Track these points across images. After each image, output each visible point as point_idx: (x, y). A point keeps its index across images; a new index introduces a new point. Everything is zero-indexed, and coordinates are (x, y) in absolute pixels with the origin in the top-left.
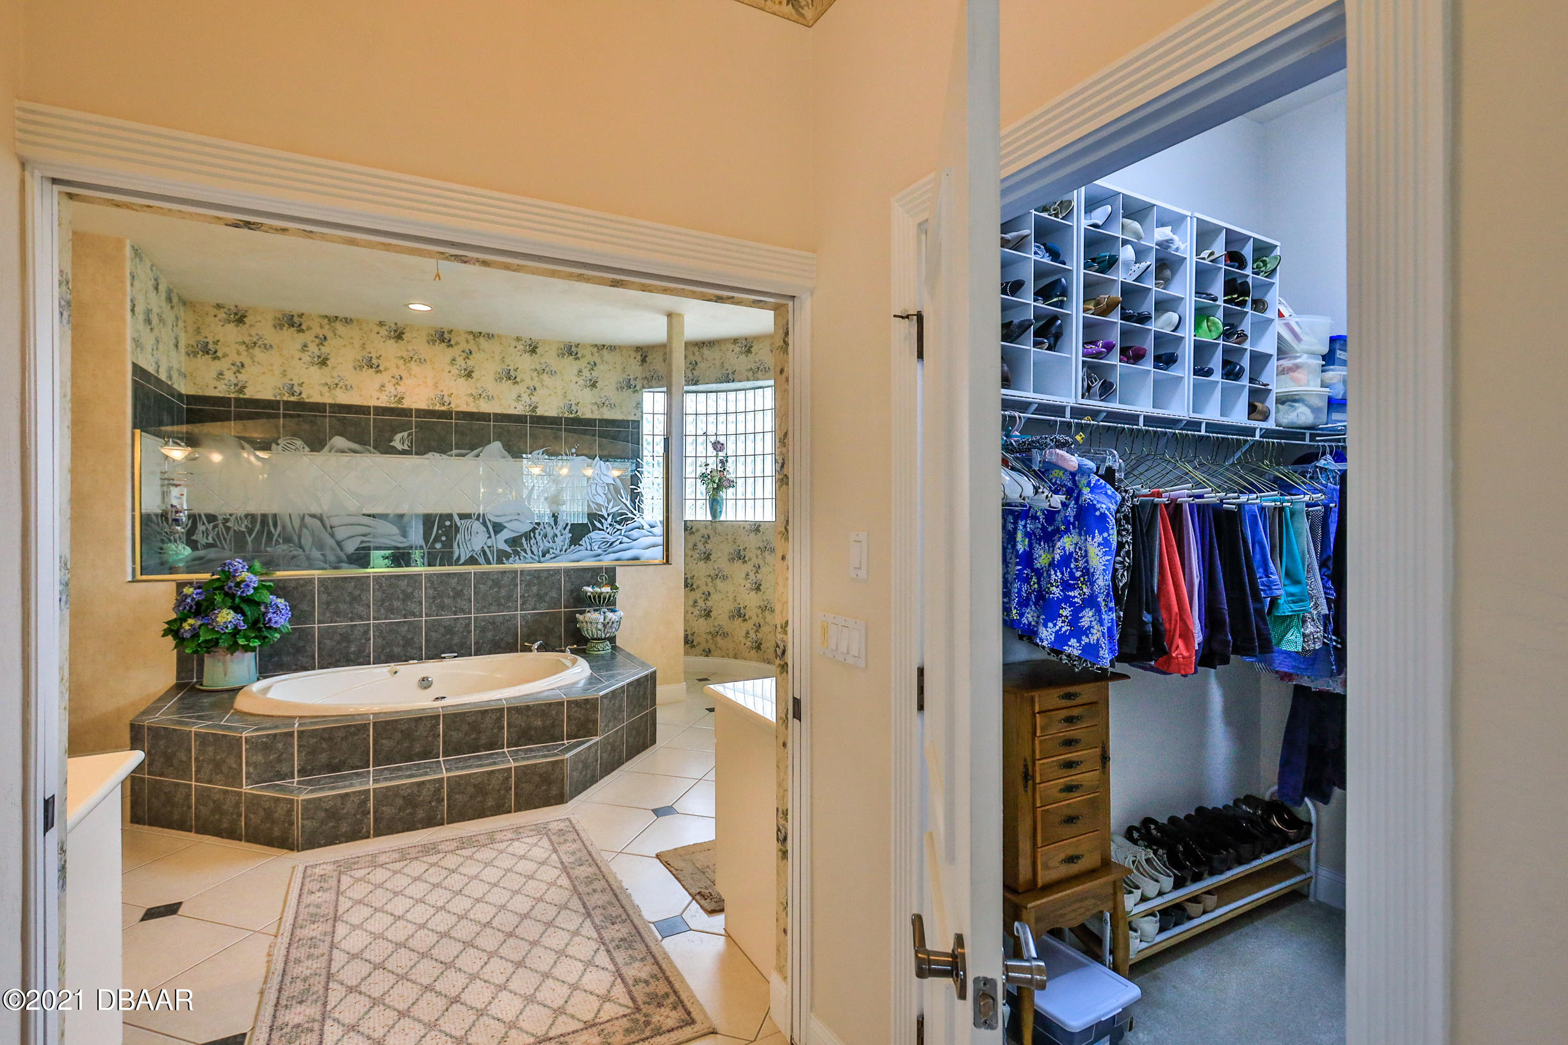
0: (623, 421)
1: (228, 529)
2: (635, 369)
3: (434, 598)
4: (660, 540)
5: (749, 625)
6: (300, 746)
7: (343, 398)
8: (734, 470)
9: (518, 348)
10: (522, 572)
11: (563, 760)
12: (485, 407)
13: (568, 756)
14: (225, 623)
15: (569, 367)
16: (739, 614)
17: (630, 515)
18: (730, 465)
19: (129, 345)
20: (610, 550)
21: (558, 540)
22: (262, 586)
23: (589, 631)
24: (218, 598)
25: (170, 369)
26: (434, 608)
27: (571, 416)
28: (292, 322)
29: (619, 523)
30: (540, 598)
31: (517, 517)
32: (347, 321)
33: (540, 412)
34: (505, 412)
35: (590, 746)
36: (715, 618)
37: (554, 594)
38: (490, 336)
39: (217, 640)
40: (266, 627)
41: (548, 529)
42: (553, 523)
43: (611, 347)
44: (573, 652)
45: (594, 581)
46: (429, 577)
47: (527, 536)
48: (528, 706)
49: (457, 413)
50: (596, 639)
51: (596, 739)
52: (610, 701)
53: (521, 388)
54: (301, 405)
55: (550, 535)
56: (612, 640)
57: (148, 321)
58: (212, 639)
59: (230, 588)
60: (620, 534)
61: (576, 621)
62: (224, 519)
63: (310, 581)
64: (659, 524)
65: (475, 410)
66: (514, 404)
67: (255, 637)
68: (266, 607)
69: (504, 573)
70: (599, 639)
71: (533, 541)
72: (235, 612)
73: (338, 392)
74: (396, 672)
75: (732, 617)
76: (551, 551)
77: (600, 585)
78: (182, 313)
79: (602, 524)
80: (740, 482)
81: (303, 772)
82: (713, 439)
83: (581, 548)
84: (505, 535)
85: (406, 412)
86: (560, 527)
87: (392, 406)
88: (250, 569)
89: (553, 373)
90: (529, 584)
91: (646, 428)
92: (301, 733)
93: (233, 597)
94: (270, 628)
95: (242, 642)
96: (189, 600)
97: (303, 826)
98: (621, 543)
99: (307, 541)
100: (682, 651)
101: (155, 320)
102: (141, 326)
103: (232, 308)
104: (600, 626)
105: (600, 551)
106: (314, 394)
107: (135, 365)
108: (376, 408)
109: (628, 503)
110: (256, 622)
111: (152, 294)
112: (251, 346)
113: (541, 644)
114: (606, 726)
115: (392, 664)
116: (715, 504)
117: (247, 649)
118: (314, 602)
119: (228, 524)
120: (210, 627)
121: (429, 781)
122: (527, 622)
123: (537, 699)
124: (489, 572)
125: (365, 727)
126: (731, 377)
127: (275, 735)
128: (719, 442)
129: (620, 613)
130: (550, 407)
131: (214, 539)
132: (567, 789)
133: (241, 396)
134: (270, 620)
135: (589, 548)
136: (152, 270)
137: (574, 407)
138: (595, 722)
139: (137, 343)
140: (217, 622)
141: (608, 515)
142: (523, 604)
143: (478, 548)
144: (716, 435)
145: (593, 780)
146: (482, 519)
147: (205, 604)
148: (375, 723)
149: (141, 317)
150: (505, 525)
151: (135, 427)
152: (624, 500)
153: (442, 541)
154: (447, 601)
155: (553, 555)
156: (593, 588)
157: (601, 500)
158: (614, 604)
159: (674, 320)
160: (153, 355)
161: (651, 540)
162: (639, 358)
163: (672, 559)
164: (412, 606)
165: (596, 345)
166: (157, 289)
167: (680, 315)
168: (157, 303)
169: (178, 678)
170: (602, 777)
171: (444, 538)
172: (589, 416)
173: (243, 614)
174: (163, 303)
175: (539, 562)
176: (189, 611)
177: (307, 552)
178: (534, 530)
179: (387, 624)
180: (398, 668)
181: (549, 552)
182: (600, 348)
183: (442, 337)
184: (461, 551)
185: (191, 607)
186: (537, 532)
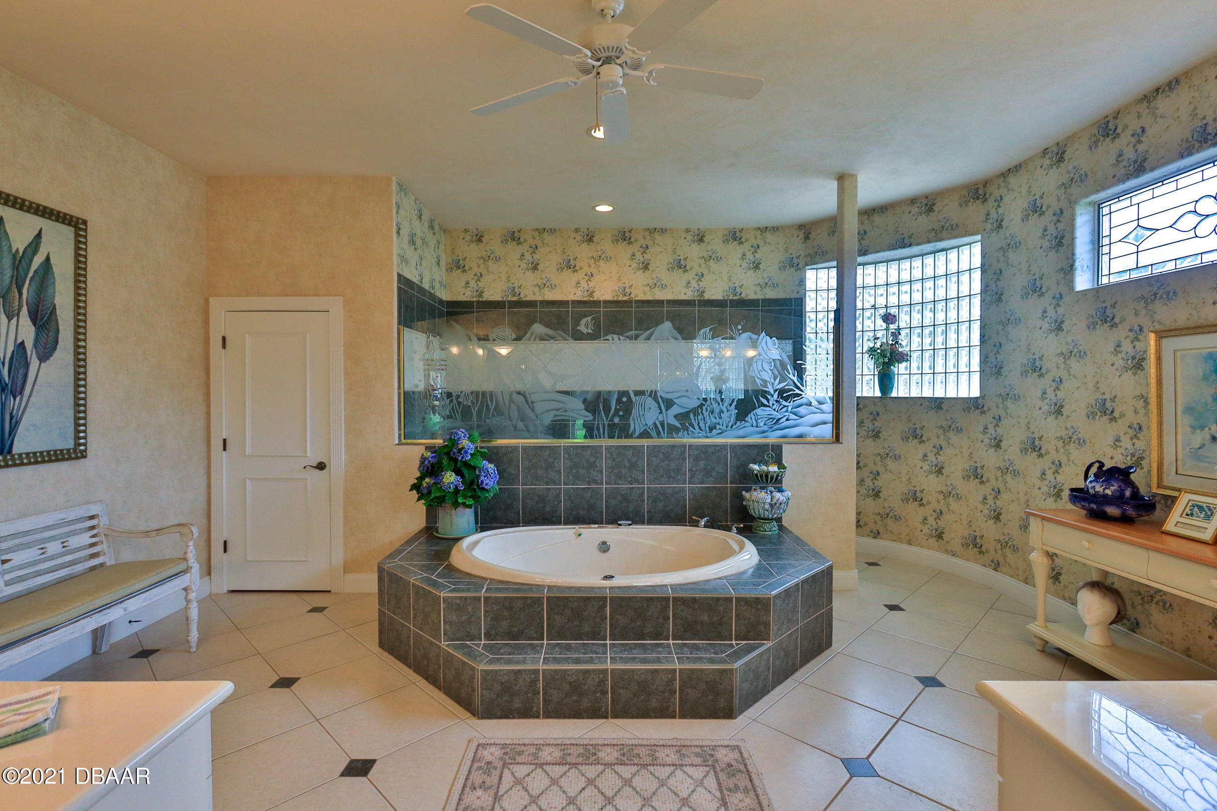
0: (785, 299)
1: (459, 403)
2: (798, 247)
3: (613, 468)
4: (829, 417)
5: (927, 511)
6: (486, 611)
7: (550, 296)
8: (909, 343)
9: (688, 239)
10: (690, 446)
11: (731, 670)
12: (660, 295)
13: (737, 665)
14: (448, 483)
15: (734, 252)
16: (915, 497)
17: (797, 391)
18: (903, 339)
19: (395, 259)
20: (776, 427)
21: (725, 416)
22: (478, 453)
23: (756, 510)
24: (445, 462)
25: (432, 281)
26: (613, 477)
27: (735, 298)
28: (513, 237)
29: (786, 399)
30: (708, 472)
31: (685, 394)
32: (552, 231)
33: (707, 296)
34: (676, 298)
35: (762, 653)
36: (885, 500)
37: (719, 469)
38: (663, 231)
39: (444, 496)
40: (479, 488)
41: (715, 405)
42: (719, 400)
43: (773, 228)
44: (740, 531)
45: (759, 459)
46: (609, 448)
47: (696, 411)
48: (694, 598)
49: (637, 302)
50: (762, 519)
51: (768, 644)
52: (784, 601)
53: (690, 276)
54: (521, 304)
55: (717, 411)
56: (779, 520)
57: (412, 242)
58: (440, 496)
59: (454, 453)
60: (787, 411)
61: (742, 498)
62: (457, 395)
63: (515, 448)
64: (829, 401)
65: (651, 298)
66: (684, 290)
67: (470, 497)
68: (480, 471)
69: (673, 447)
70: (766, 519)
71: (700, 417)
72: (457, 474)
73: (546, 291)
74: (580, 535)
75: (905, 500)
76: (718, 427)
77: (767, 464)
78: (443, 239)
79: (768, 400)
80: (915, 355)
81: (488, 636)
82: (882, 311)
83: (747, 424)
84: (675, 410)
85: (596, 303)
86: (726, 403)
87: (585, 299)
88: (471, 439)
89: (719, 259)
90: (697, 459)
91: (810, 305)
92: (487, 599)
93: (455, 461)
94: (484, 489)
95: (460, 500)
96: (426, 462)
97: (482, 696)
98: (787, 420)
99: (514, 414)
100: (854, 533)
101: (419, 242)
102: (406, 245)
103: (475, 231)
104: (767, 507)
105: (765, 428)
106: (530, 294)
107: (399, 275)
108: (573, 302)
109: (795, 379)
110: (472, 483)
111: (416, 222)
112: (486, 259)
113: (708, 521)
114: (779, 629)
115: (577, 527)
116: (885, 380)
117: (465, 505)
118: (519, 466)
119: (459, 400)
120: (439, 486)
121: (594, 670)
122: (694, 496)
123: (703, 590)
124: (660, 446)
125: (539, 600)
126: (906, 241)
127: (466, 598)
128: (890, 314)
129: (788, 493)
130: (716, 291)
131: (450, 412)
132: (736, 702)
133: (480, 299)
134: (482, 482)
135: (754, 424)
136: (416, 203)
137: (738, 290)
138: (767, 625)
139: (403, 259)
140: (443, 483)
141: (775, 391)
142: (691, 477)
143: (650, 423)
144: (886, 307)
145: (765, 691)
146: (653, 395)
147: (436, 466)
148: (548, 598)
149: (406, 239)
150: (675, 401)
151: (399, 323)
152: (791, 376)
153: (620, 416)
154: (624, 471)
155: (720, 431)
156: (759, 466)
157: (767, 376)
158: (781, 482)
159: (847, 183)
160: (417, 269)
161: (819, 417)
162: (802, 236)
163: (844, 437)
164: (594, 474)
165: (759, 228)
166: (420, 218)
167: (853, 175)
168: (420, 229)
169: (427, 523)
170: (774, 687)
171: (621, 413)
172: (752, 296)
173: (463, 476)
174: (426, 230)
175: (707, 437)
176: (427, 471)
177: (514, 423)
178: (701, 406)
179: (574, 489)
180: (582, 531)
181: (715, 428)
182: (763, 230)
183: (624, 236)
184: (636, 425)
185: (428, 468)
186: (704, 408)
